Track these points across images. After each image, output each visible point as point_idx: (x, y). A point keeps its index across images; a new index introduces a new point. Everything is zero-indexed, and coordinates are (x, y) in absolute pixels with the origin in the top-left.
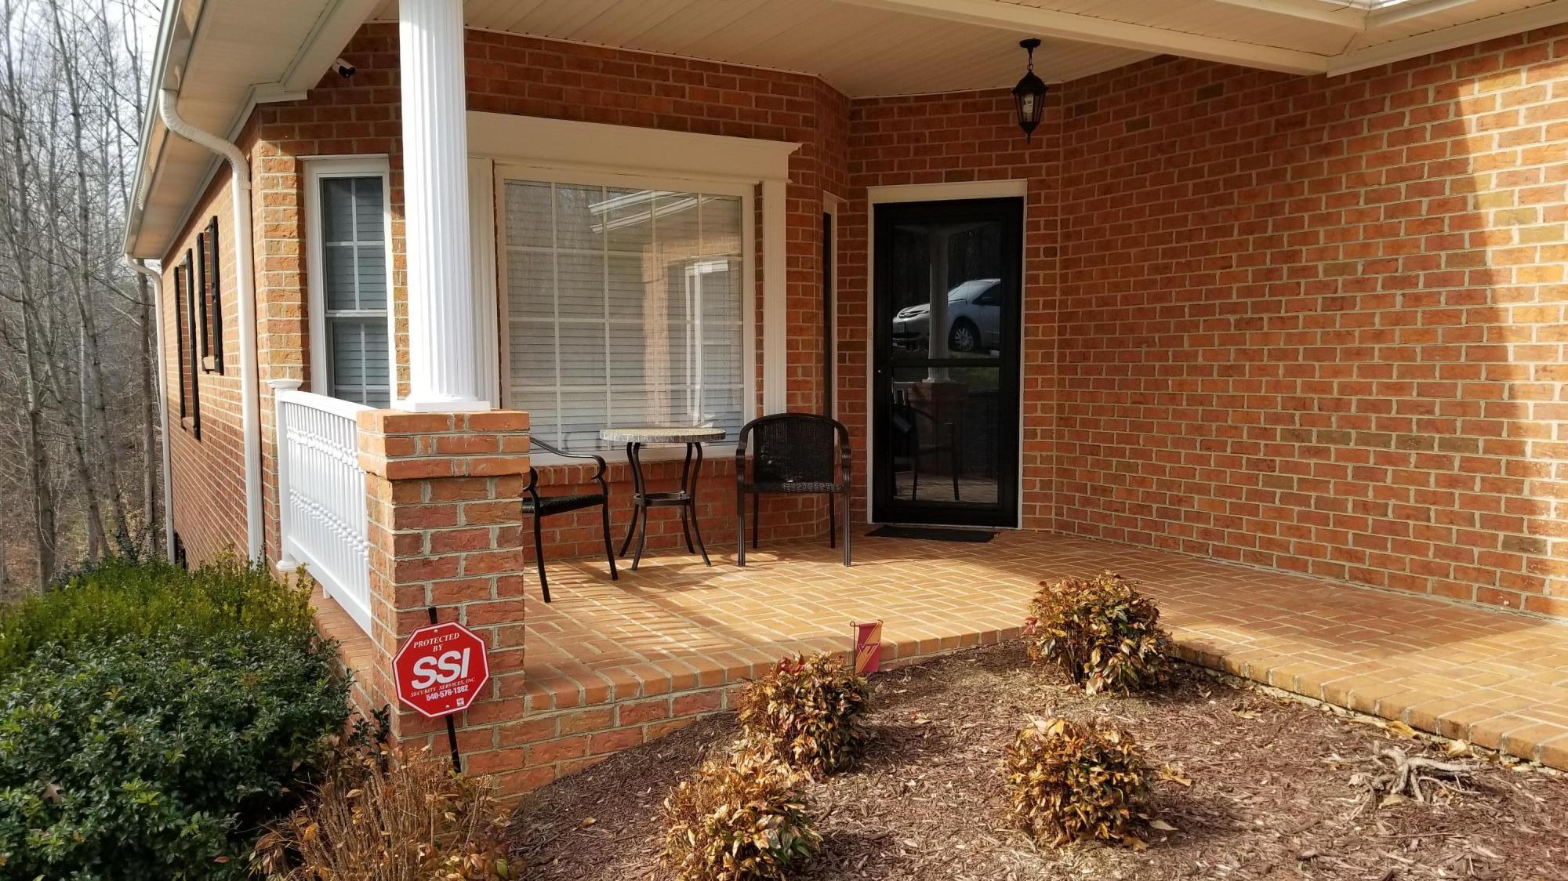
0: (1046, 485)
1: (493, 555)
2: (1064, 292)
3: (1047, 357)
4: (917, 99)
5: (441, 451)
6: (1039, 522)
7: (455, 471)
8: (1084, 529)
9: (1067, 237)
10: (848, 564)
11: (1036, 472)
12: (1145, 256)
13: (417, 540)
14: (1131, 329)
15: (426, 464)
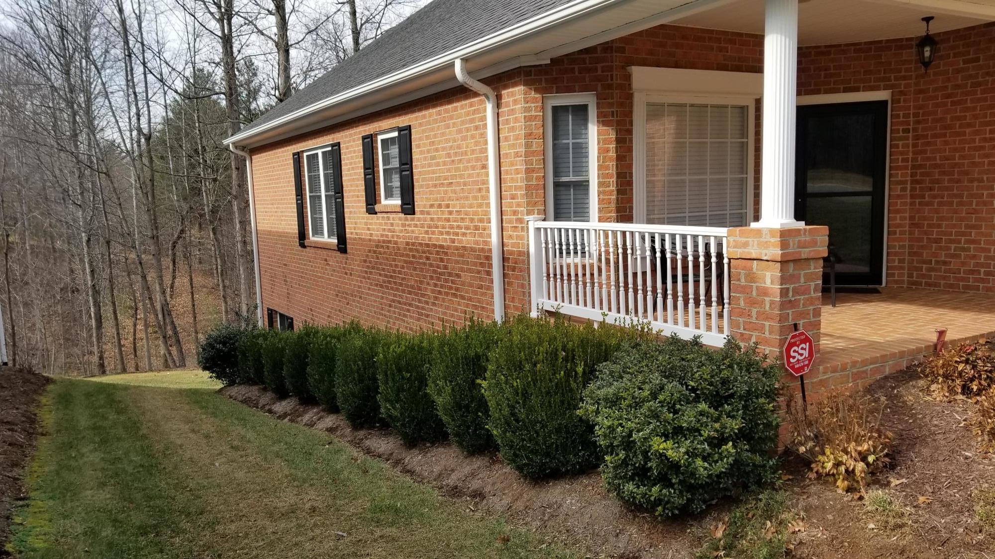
0: (901, 261)
1: (812, 298)
2: (914, 153)
3: (904, 189)
4: (826, 47)
5: (799, 247)
6: (896, 282)
7: (803, 256)
8: (929, 285)
9: (919, 122)
10: (834, 306)
11: (896, 254)
12: (977, 133)
13: (788, 289)
14: (966, 173)
15: (793, 253)
